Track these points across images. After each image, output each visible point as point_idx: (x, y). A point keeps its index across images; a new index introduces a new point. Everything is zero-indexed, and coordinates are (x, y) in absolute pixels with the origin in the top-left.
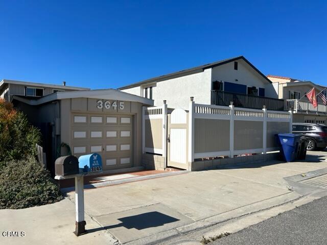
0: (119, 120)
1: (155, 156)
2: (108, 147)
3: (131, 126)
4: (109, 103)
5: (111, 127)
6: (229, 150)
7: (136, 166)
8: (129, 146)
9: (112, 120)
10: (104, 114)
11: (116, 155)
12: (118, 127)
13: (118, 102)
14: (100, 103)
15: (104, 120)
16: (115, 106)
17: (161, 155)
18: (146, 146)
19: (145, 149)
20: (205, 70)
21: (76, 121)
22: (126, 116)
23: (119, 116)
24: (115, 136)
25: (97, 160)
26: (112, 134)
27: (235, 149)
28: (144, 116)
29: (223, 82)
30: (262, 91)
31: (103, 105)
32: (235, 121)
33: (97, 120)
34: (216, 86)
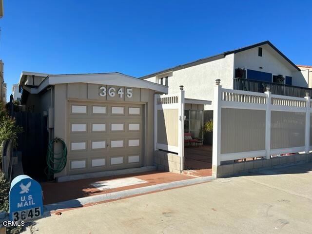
0: (126, 111)
1: (169, 155)
2: (113, 142)
3: (141, 117)
4: (115, 90)
5: (117, 119)
6: (265, 149)
7: (146, 166)
8: (138, 141)
9: (118, 111)
10: (109, 104)
11: (123, 152)
12: (125, 119)
13: (125, 89)
14: (103, 90)
15: (109, 110)
16: (122, 93)
17: (177, 154)
18: (158, 142)
19: (157, 146)
20: (226, 56)
21: (73, 111)
22: (134, 105)
23: (126, 105)
24: (122, 129)
25: (30, 193)
26: (117, 127)
27: (272, 148)
28: (156, 106)
29: (246, 69)
30: (289, 79)
31: (107, 92)
32: (272, 111)
33: (99, 110)
34: (238, 73)
